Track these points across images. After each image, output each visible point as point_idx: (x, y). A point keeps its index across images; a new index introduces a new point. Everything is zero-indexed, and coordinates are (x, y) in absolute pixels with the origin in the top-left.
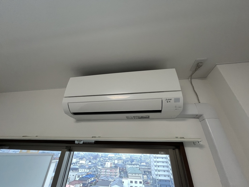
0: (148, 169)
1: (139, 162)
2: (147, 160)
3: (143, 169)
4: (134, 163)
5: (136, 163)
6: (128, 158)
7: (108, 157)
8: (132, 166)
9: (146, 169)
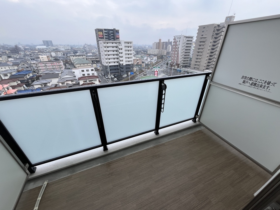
0: (96, 58)
1: (84, 53)
2: (93, 50)
3: (91, 59)
4: (78, 54)
5: (81, 54)
6: (68, 49)
7: (37, 49)
8: (78, 57)
9: (94, 59)
